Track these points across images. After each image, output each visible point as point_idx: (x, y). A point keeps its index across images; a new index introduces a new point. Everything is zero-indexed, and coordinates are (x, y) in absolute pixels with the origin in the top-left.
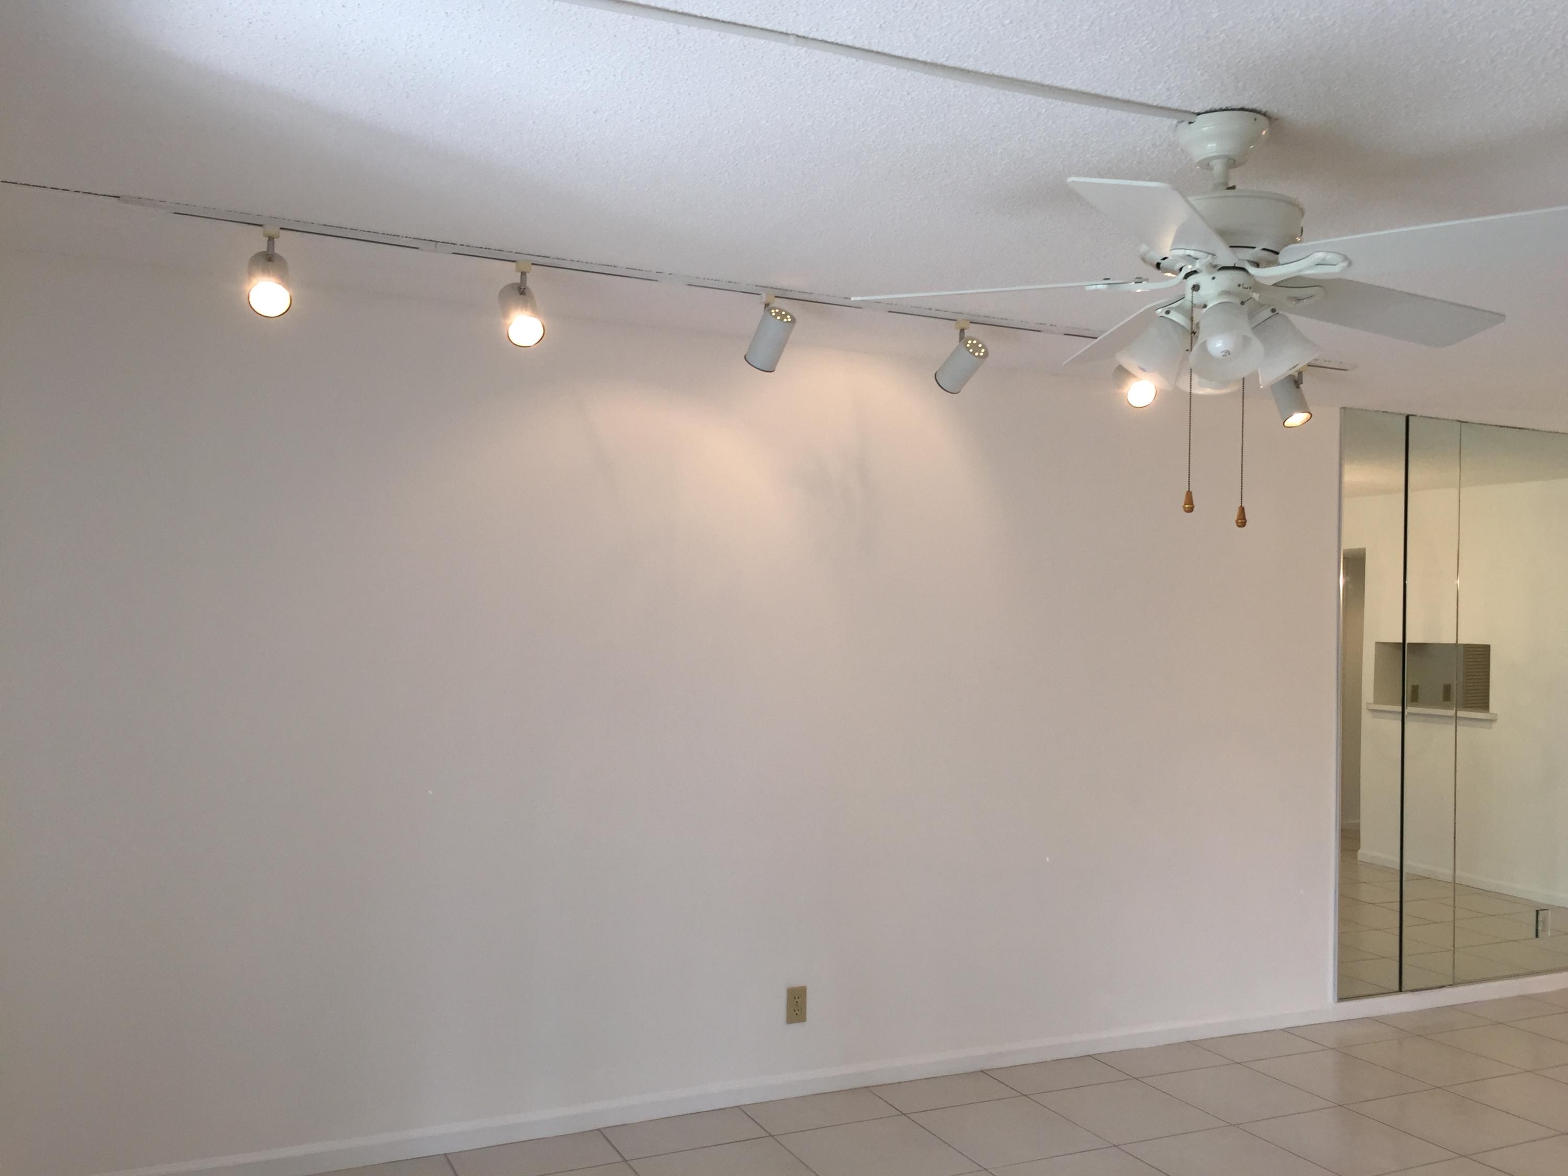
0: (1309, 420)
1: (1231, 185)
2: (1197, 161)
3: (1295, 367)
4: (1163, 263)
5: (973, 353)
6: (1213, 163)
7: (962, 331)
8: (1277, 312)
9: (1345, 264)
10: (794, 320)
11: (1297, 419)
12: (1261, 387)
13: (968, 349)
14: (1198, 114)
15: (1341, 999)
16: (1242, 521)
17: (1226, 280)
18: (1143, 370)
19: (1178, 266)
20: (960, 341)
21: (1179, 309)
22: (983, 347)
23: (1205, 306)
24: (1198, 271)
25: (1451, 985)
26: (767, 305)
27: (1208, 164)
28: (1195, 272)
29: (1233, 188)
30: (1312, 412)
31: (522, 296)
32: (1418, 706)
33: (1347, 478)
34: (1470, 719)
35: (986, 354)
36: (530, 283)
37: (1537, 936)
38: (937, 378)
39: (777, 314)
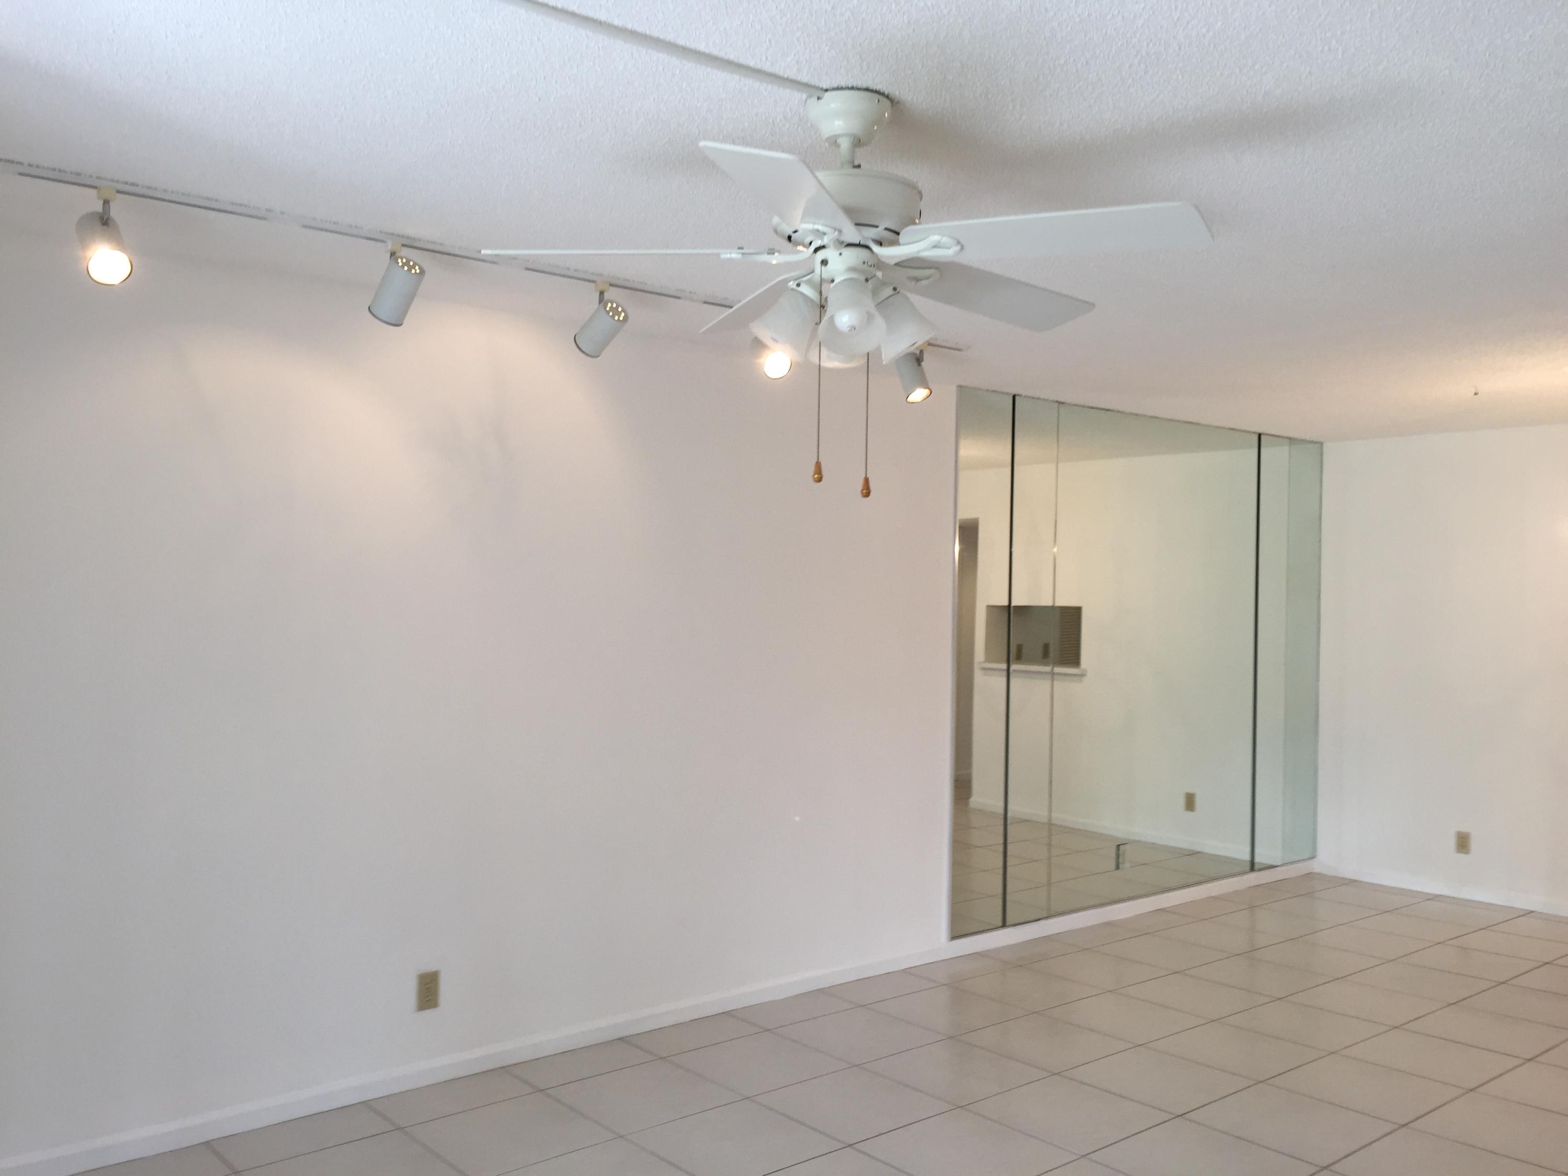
0: (929, 396)
1: (856, 163)
2: (827, 135)
3: (914, 344)
4: (794, 236)
5: (613, 317)
6: (840, 141)
7: (602, 293)
8: (898, 290)
9: (958, 248)
10: (422, 272)
11: (919, 394)
12: (884, 362)
13: (608, 312)
14: (826, 90)
15: (954, 938)
16: (867, 491)
17: (852, 256)
18: (775, 340)
19: (807, 241)
20: (600, 303)
21: (809, 283)
22: (623, 310)
23: (833, 281)
24: (827, 246)
25: (1047, 918)
26: (393, 254)
27: (836, 141)
28: (823, 247)
29: (859, 166)
30: (931, 388)
31: (105, 227)
32: (1021, 664)
33: (963, 452)
34: (1066, 675)
35: (626, 318)
36: (114, 212)
37: (1118, 867)
38: (576, 339)
39: (404, 265)
